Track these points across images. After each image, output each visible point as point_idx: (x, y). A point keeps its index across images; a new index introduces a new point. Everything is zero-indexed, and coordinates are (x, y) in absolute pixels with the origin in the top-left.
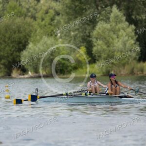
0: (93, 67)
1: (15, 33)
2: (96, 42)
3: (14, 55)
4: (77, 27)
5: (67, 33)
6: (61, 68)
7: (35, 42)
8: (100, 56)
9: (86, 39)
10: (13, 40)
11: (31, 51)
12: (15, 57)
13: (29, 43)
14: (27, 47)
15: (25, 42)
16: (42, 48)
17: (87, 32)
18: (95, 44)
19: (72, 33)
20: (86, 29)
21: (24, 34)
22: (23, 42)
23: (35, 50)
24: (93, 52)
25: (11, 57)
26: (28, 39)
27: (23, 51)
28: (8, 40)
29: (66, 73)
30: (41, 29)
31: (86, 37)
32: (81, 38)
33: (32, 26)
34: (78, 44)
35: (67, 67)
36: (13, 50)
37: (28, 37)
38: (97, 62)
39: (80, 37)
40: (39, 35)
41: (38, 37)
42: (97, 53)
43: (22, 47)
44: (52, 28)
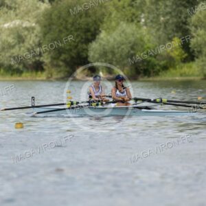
0: (191, 67)
1: (81, 17)
2: (195, 32)
3: (79, 47)
4: (168, 10)
5: (154, 18)
6: (146, 68)
7: (109, 30)
8: (200, 52)
9: (182, 27)
10: (78, 26)
11: (103, 43)
12: (81, 50)
13: (100, 31)
14: (97, 37)
15: (95, 30)
16: (119, 39)
17: (183, 16)
18: (194, 34)
19: (162, 19)
20: (181, 13)
21: (94, 18)
22: (92, 29)
23: (108, 42)
24: (190, 46)
25: (75, 51)
26: (99, 26)
27: (91, 42)
28: (72, 27)
29: (152, 74)
30: (118, 11)
31: (181, 24)
32: (173, 25)
33: (105, 7)
34: (170, 34)
35: (153, 66)
36: (77, 40)
37: (99, 23)
38: (197, 60)
39: (173, 23)
40: (115, 21)
41: (114, 24)
42: (196, 47)
43: (90, 37)
44: (133, 10)
